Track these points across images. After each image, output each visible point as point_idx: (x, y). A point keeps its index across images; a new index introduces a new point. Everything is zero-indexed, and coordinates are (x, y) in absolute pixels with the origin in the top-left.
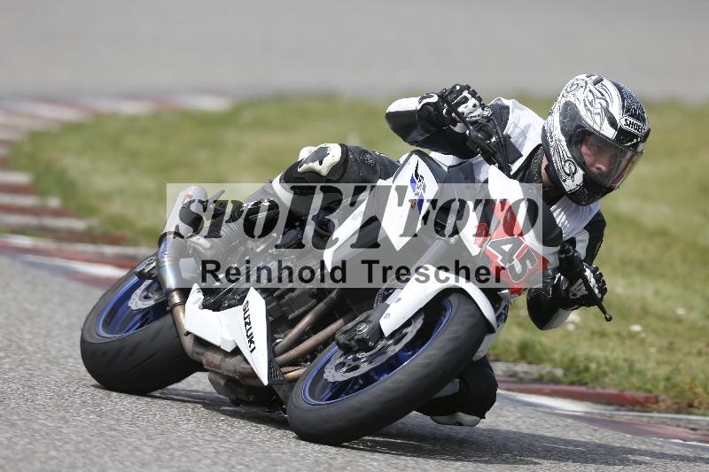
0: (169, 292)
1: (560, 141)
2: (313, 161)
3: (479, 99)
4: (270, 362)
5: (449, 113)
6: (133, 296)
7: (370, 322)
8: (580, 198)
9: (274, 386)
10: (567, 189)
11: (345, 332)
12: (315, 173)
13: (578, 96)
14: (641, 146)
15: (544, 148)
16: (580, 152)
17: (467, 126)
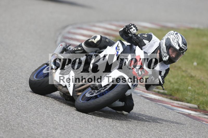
1: (164, 47)
2: (93, 39)
5: (127, 31)
6: (44, 70)
8: (166, 63)
9: (73, 96)
10: (164, 60)
12: (93, 42)
13: (171, 37)
14: (185, 52)
15: (159, 48)
16: (169, 51)
17: (132, 35)
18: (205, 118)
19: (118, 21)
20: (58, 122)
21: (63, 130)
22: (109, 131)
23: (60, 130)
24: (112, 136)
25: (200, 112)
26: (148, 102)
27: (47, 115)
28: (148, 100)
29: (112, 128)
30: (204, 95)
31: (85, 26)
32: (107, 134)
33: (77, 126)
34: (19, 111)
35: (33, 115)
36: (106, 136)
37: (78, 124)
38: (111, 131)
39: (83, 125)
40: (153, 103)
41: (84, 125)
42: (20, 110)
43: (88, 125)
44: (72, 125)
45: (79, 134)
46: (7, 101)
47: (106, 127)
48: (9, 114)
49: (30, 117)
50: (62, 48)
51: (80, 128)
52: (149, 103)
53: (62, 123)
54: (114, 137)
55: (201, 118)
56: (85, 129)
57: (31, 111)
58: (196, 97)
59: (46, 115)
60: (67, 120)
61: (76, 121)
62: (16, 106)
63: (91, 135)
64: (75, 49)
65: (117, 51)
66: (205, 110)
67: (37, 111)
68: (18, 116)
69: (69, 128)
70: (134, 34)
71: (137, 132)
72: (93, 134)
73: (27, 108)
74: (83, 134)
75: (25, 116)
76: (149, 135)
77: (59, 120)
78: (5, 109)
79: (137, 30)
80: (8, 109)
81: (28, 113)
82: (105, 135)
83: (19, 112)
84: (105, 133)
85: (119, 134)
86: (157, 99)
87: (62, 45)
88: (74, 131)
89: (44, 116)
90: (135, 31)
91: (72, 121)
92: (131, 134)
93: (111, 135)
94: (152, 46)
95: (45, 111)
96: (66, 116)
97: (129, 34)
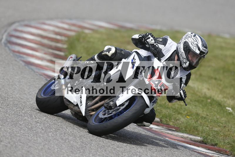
0: (62, 85)
1: (183, 52)
2: (107, 52)
3: (154, 38)
4: (86, 109)
5: (144, 41)
6: (52, 86)
7: (113, 101)
9: (86, 116)
10: (183, 66)
11: (107, 103)
12: (107, 55)
14: (206, 56)
15: (176, 52)
17: (149, 46)
18: (168, 133)
19: (70, 19)
20: (3, 134)
21: (9, 143)
22: (60, 145)
23: (5, 143)
24: (64, 151)
25: (163, 126)
29: (64, 142)
30: (167, 108)
31: (33, 24)
32: (58, 149)
33: (25, 138)
36: (58, 150)
37: (26, 136)
38: (63, 145)
39: (31, 137)
41: (33, 138)
43: (37, 137)
44: (20, 137)
45: (26, 147)
47: (58, 140)
51: (28, 141)
53: (8, 134)
54: (66, 152)
55: (164, 133)
56: (34, 142)
58: (158, 109)
60: (14, 131)
61: (24, 132)
63: (40, 149)
66: (169, 125)
69: (16, 140)
70: (152, 45)
71: (92, 147)
72: (42, 148)
74: (32, 148)
76: (105, 151)
77: (5, 131)
82: (56, 150)
84: (56, 147)
85: (72, 149)
87: (72, 58)
88: (21, 144)
91: (19, 132)
92: (86, 150)
93: (62, 150)
94: (168, 50)
96: (12, 126)
97: (147, 45)
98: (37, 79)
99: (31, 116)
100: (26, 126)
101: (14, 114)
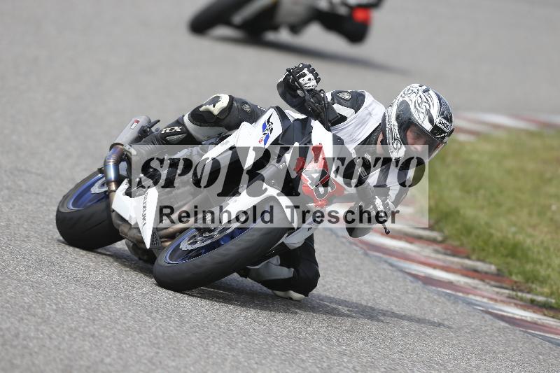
0: (109, 182)
1: (394, 125)
2: (210, 104)
4: (153, 234)
5: (293, 82)
6: (95, 185)
9: (153, 250)
12: (210, 113)
13: (412, 98)
14: (447, 139)
15: (381, 128)
16: (405, 135)
17: (304, 92)
26: (504, 328)
27: (233, 363)
28: (503, 324)
34: (158, 350)
35: (195, 363)
40: (518, 331)
42: (159, 348)
46: (125, 323)
48: (130, 360)
49: (186, 367)
50: (138, 129)
52: (507, 330)
57: (190, 350)
59: (230, 363)
62: (150, 338)
64: (168, 131)
65: (265, 134)
67: (205, 350)
68: (154, 364)
70: (310, 91)
73: (178, 343)
75: (174, 364)
78: (120, 345)
79: (318, 81)
80: (128, 346)
81: (180, 356)
83: (157, 353)
86: (529, 319)
87: (138, 122)
89: (223, 364)
90: (313, 83)
94: (363, 123)
95: (227, 353)
96: (282, 365)
97: (299, 92)
98: (343, 253)
99: (328, 340)
100: (315, 363)
101: (287, 336)
